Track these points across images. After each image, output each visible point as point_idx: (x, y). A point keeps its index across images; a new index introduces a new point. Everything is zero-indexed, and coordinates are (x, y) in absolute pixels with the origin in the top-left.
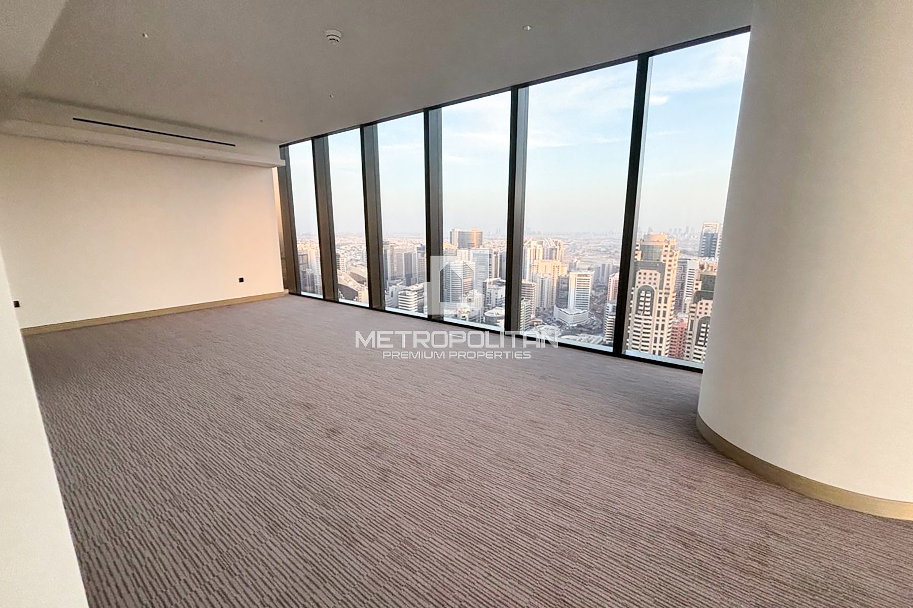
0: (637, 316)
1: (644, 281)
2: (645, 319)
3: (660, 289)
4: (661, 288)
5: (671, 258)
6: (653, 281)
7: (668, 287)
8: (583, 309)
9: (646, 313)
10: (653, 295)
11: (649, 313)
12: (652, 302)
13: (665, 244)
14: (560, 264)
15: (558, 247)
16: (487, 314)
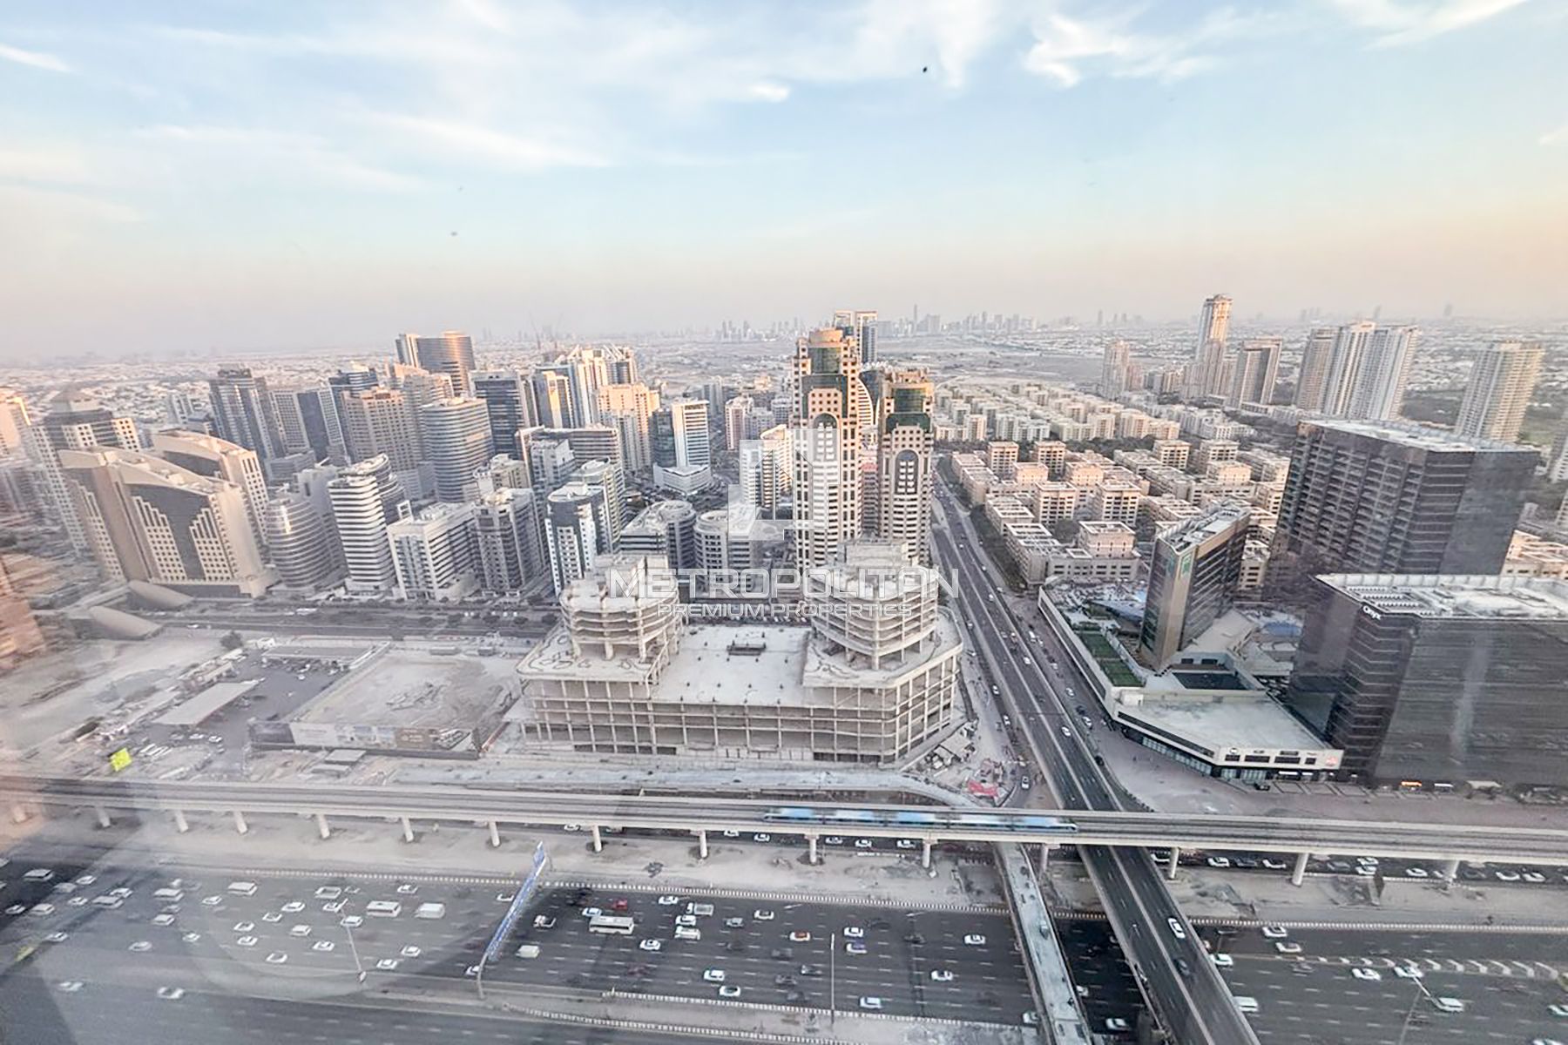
1: (821, 406)
2: (829, 467)
3: (843, 416)
6: (833, 406)
7: (853, 412)
8: (701, 464)
9: (829, 457)
10: (835, 428)
11: (832, 457)
13: (843, 345)
14: (646, 390)
15: (630, 360)
16: (554, 497)
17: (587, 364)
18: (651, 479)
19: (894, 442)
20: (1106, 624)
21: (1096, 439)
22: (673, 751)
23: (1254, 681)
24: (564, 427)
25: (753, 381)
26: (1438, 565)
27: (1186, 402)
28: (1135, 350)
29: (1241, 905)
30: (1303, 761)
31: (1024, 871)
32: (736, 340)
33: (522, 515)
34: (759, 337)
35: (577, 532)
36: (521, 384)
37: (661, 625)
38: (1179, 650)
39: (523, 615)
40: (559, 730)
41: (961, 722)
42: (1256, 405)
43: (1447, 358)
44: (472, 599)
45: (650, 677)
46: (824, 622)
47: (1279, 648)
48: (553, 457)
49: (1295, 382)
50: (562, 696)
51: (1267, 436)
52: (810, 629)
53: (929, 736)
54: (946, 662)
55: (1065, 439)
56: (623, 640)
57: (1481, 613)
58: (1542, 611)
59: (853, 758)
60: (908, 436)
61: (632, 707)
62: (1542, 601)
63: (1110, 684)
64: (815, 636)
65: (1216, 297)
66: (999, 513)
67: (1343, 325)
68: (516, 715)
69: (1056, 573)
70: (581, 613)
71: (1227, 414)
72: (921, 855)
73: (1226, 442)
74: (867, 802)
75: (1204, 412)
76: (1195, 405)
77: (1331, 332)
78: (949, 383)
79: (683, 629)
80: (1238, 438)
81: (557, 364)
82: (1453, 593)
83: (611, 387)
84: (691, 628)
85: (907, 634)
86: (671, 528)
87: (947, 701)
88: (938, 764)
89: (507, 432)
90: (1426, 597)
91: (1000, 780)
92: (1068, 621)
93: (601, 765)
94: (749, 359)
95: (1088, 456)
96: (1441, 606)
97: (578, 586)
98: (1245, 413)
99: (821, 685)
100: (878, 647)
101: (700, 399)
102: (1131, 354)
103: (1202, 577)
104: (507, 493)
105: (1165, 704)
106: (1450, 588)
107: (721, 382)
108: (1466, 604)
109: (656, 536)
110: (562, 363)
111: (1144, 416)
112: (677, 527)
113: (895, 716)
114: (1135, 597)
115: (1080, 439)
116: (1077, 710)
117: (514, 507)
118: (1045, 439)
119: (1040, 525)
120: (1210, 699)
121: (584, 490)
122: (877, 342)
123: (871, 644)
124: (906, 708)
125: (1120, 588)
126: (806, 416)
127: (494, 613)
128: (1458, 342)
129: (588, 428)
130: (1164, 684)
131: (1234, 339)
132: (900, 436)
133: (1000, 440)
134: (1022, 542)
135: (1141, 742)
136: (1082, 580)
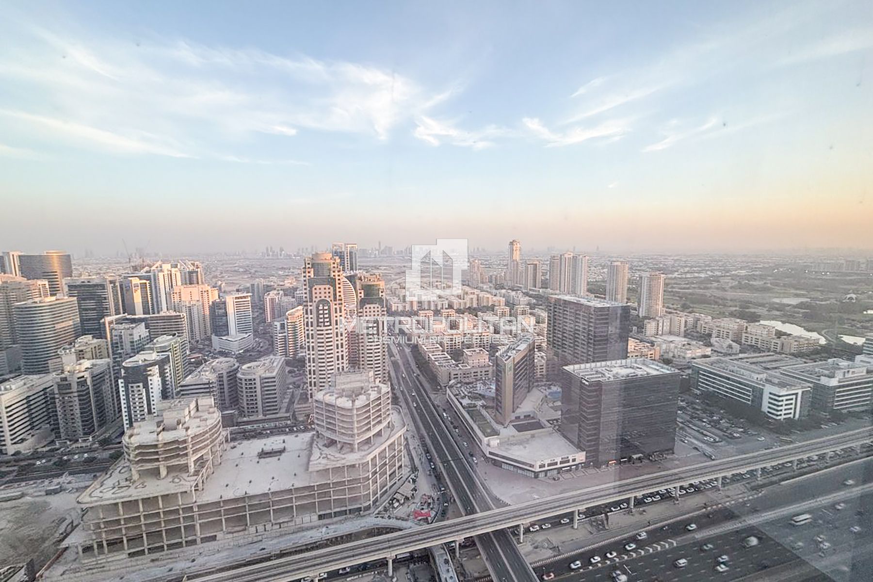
0: (319, 328)
1: (320, 295)
2: (327, 330)
3: (334, 301)
4: (335, 299)
5: (339, 274)
6: (327, 295)
7: (340, 298)
8: (246, 333)
9: (326, 324)
10: (329, 307)
11: (328, 324)
12: (329, 313)
13: (332, 261)
14: (209, 288)
15: (199, 270)
16: (128, 363)
17: (166, 272)
18: (210, 345)
19: (365, 314)
20: (479, 403)
21: (469, 307)
22: (214, 538)
23: (547, 423)
24: (144, 314)
25: (284, 281)
26: (606, 357)
27: (507, 288)
28: (484, 264)
29: (554, 548)
30: (571, 461)
31: (447, 562)
32: (275, 258)
33: (99, 379)
34: (290, 256)
35: (146, 386)
36: (110, 287)
37: (207, 445)
38: (513, 412)
39: (93, 455)
40: (115, 544)
41: (408, 474)
42: (534, 288)
43: (600, 268)
44: (45, 449)
45: (197, 485)
46: (323, 427)
47: (556, 404)
48: (131, 335)
49: (548, 278)
50: (119, 515)
51: (540, 303)
52: (315, 433)
53: (391, 487)
54: (398, 439)
55: (455, 308)
56: (174, 462)
57: (622, 377)
58: (641, 373)
59: (344, 512)
60: (372, 310)
61: (181, 512)
62: (641, 368)
63: (483, 436)
64: (318, 437)
65: (513, 241)
66: (425, 348)
67: (561, 254)
68: (76, 539)
69: (455, 378)
70: (140, 447)
71: (524, 294)
72: (387, 569)
73: (524, 306)
74: (354, 541)
75: (514, 293)
76: (511, 289)
77: (557, 257)
78: (398, 281)
79: (225, 446)
80: (529, 304)
81: (142, 273)
82: (612, 369)
83: (182, 287)
84: (232, 444)
85: (374, 426)
86: (220, 377)
87: (400, 463)
88: (396, 505)
89: (94, 319)
90: (603, 372)
91: (431, 506)
92: (461, 404)
93: (152, 564)
94: (282, 268)
95: (467, 316)
96: (609, 375)
97: (140, 427)
98: (531, 292)
99: (321, 468)
100: (357, 437)
101: (247, 293)
102: (481, 266)
103: (518, 373)
104: (87, 364)
105: (508, 443)
106: (611, 367)
107: (263, 282)
108: (617, 373)
109: (209, 383)
110: (147, 272)
111: (489, 295)
112: (225, 375)
113: (369, 479)
114: (492, 387)
115: (462, 308)
116: (469, 454)
117: (92, 373)
118: (446, 309)
119: (445, 353)
120: (530, 436)
121: (154, 356)
122: (358, 260)
123: (352, 436)
124: (375, 473)
125: (485, 382)
126: (311, 301)
127: (65, 458)
128: (602, 261)
129: (162, 314)
130: (508, 432)
131: (523, 259)
132: (368, 310)
133: (424, 310)
134: (436, 363)
135: (501, 467)
136: (467, 380)
